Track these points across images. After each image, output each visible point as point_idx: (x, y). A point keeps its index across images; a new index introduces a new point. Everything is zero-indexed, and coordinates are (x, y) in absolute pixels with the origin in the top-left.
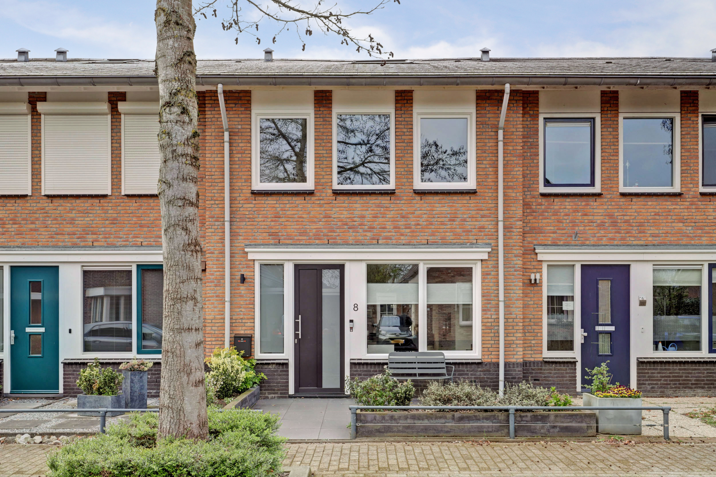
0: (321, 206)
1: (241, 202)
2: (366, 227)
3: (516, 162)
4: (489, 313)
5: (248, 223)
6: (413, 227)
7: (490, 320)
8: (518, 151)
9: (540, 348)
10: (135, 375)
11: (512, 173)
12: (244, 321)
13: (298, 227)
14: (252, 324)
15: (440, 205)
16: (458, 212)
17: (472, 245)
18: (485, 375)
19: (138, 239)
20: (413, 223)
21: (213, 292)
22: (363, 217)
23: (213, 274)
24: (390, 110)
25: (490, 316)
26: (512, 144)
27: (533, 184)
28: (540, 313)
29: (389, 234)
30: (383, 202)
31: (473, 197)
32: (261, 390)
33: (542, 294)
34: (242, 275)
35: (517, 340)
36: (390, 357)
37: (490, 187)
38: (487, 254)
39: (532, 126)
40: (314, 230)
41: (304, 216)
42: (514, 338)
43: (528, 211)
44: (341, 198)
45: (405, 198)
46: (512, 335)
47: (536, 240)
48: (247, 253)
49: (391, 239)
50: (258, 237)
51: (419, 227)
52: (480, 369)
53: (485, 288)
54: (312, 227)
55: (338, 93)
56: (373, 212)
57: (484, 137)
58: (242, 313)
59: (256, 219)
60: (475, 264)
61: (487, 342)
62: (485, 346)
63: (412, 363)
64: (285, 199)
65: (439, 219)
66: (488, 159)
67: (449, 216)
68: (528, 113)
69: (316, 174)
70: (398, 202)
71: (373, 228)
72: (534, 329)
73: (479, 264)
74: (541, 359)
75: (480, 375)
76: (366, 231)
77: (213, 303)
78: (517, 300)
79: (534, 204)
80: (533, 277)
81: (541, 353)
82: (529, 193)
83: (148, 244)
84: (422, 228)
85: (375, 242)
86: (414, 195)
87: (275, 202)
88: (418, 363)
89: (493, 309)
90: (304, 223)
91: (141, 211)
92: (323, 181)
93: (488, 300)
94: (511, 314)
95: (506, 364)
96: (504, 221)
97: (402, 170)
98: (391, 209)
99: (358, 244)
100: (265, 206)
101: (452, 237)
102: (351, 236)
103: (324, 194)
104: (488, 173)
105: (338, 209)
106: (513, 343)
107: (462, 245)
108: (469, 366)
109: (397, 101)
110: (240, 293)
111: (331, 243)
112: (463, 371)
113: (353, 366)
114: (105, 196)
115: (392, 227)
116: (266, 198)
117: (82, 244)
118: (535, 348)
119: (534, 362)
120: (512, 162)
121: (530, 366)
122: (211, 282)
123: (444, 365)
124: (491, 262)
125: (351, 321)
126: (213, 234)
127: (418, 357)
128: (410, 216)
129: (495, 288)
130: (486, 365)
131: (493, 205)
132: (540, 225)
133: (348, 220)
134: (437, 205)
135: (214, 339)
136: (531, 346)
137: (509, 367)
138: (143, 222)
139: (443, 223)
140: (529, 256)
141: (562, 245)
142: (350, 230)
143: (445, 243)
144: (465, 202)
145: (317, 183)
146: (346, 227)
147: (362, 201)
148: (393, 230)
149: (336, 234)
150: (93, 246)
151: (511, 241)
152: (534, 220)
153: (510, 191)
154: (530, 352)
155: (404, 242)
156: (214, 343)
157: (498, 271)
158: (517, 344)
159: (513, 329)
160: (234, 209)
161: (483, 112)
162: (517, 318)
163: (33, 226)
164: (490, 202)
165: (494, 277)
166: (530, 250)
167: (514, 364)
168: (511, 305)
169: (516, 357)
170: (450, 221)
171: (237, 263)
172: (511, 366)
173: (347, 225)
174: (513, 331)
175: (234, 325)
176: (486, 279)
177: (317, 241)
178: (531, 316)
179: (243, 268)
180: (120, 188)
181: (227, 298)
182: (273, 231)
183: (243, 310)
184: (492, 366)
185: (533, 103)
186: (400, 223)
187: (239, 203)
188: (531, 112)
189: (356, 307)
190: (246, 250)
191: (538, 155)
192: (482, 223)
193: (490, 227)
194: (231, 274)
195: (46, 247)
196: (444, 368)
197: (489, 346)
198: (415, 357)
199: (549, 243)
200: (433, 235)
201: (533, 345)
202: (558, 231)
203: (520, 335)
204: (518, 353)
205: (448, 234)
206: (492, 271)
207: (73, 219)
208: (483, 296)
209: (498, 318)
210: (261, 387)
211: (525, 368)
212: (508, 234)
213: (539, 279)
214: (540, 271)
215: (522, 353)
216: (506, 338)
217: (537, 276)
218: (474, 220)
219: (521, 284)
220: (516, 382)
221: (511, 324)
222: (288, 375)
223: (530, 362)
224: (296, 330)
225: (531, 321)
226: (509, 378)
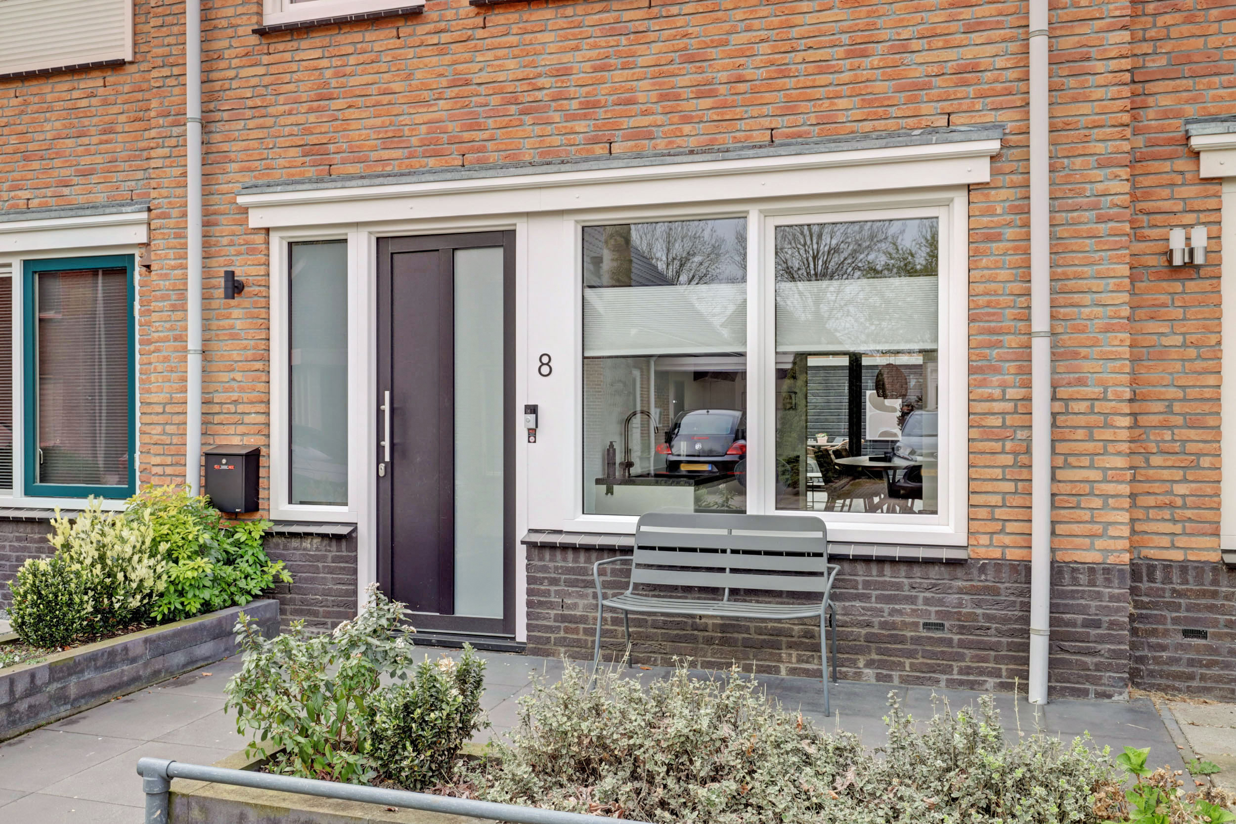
0: (441, 49)
1: (235, 62)
2: (574, 104)
4: (995, 379)
5: (251, 124)
6: (723, 89)
7: (997, 406)
9: (1208, 515)
12: (241, 408)
13: (378, 121)
14: (261, 419)
16: (880, 22)
17: (930, 133)
18: (978, 605)
19: (19, 193)
20: (723, 76)
21: (168, 325)
22: (563, 72)
23: (165, 277)
25: (997, 392)
28: (1211, 380)
29: (646, 120)
30: (626, 16)
32: (283, 612)
33: (1219, 305)
34: (230, 276)
35: (1105, 480)
36: (643, 529)
38: (986, 163)
40: (423, 129)
41: (396, 87)
42: (1095, 475)
46: (1086, 461)
47: (1193, 101)
48: (245, 210)
49: (650, 136)
50: (274, 163)
51: (742, 87)
52: (960, 583)
53: (980, 288)
54: (419, 119)
56: (594, 53)
58: (235, 385)
59: (271, 110)
60: (948, 203)
61: (989, 487)
62: (977, 499)
63: (715, 551)
64: (347, 39)
65: (811, 55)
67: (845, 38)
70: (674, 10)
71: (596, 105)
72: (1184, 442)
73: (960, 201)
74: (1214, 557)
75: (960, 605)
76: (571, 117)
77: (166, 359)
78: (1107, 329)
80: (1177, 241)
81: (1217, 534)
83: (40, 205)
84: (755, 90)
85: (600, 150)
87: (318, 53)
88: (734, 552)
89: (1010, 367)
90: (396, 109)
91: (25, 118)
93: (991, 332)
94: (1082, 382)
95: (1057, 571)
96: (1052, 37)
98: (652, 36)
100: (294, 66)
101: (858, 114)
102: (528, 138)
103: (450, 14)
105: (490, 55)
106: (1091, 494)
107: (890, 138)
108: (917, 571)
110: (232, 327)
111: (473, 163)
112: (898, 587)
113: (535, 552)
115: (654, 96)
116: (295, 44)
118: (1189, 513)
119: (1183, 567)
121: (1167, 579)
122: (163, 298)
123: (821, 564)
124: (1004, 194)
125: (532, 410)
126: (168, 162)
127: (735, 532)
128: (714, 53)
129: (1017, 287)
130: (983, 569)
132: (1213, 41)
133: (520, 87)
135: (169, 460)
136: (1171, 506)
137: (1075, 581)
138: (30, 147)
139: (823, 67)
140: (1167, 166)
142: (526, 118)
143: (830, 136)
146: (513, 109)
147: (562, 22)
148: (658, 108)
149: (486, 135)
151: (1086, 108)
152: (1186, 29)
154: (1168, 527)
155: (692, 143)
156: (169, 470)
157: (1027, 225)
158: (1106, 496)
159: (1091, 439)
160: (217, 85)
162: (1105, 399)
165: (1016, 249)
166: (1170, 142)
167: (1092, 571)
168: (1083, 351)
169: (1099, 543)
170: (850, 55)
171: (225, 241)
172: (1083, 578)
173: (516, 101)
174: (1090, 446)
175: (217, 419)
176: (984, 254)
177: (431, 162)
178: (1173, 393)
179: (239, 254)
181: (194, 341)
182: (312, 139)
183: (238, 376)
184: (1004, 575)
186: (680, 81)
187: (229, 68)
189: (545, 364)
190: (241, 200)
192: (969, 53)
193: (999, 63)
196: (821, 574)
197: (995, 500)
198: (725, 532)
200: (788, 111)
201: (1179, 502)
203: (1120, 462)
204: (1112, 532)
205: (842, 103)
206: (1009, 224)
208: (971, 319)
209: (1028, 399)
210: (283, 602)
211: (1144, 585)
212: (1072, 82)
213: (1207, 252)
214: (1213, 217)
215: (1126, 531)
216: (1060, 474)
217: (1200, 238)
218: (939, 42)
219: (1125, 270)
220: (1101, 639)
221: (1081, 420)
222: (355, 571)
223: (1168, 566)
224: (380, 437)
225: (1170, 411)
226: (1074, 624)
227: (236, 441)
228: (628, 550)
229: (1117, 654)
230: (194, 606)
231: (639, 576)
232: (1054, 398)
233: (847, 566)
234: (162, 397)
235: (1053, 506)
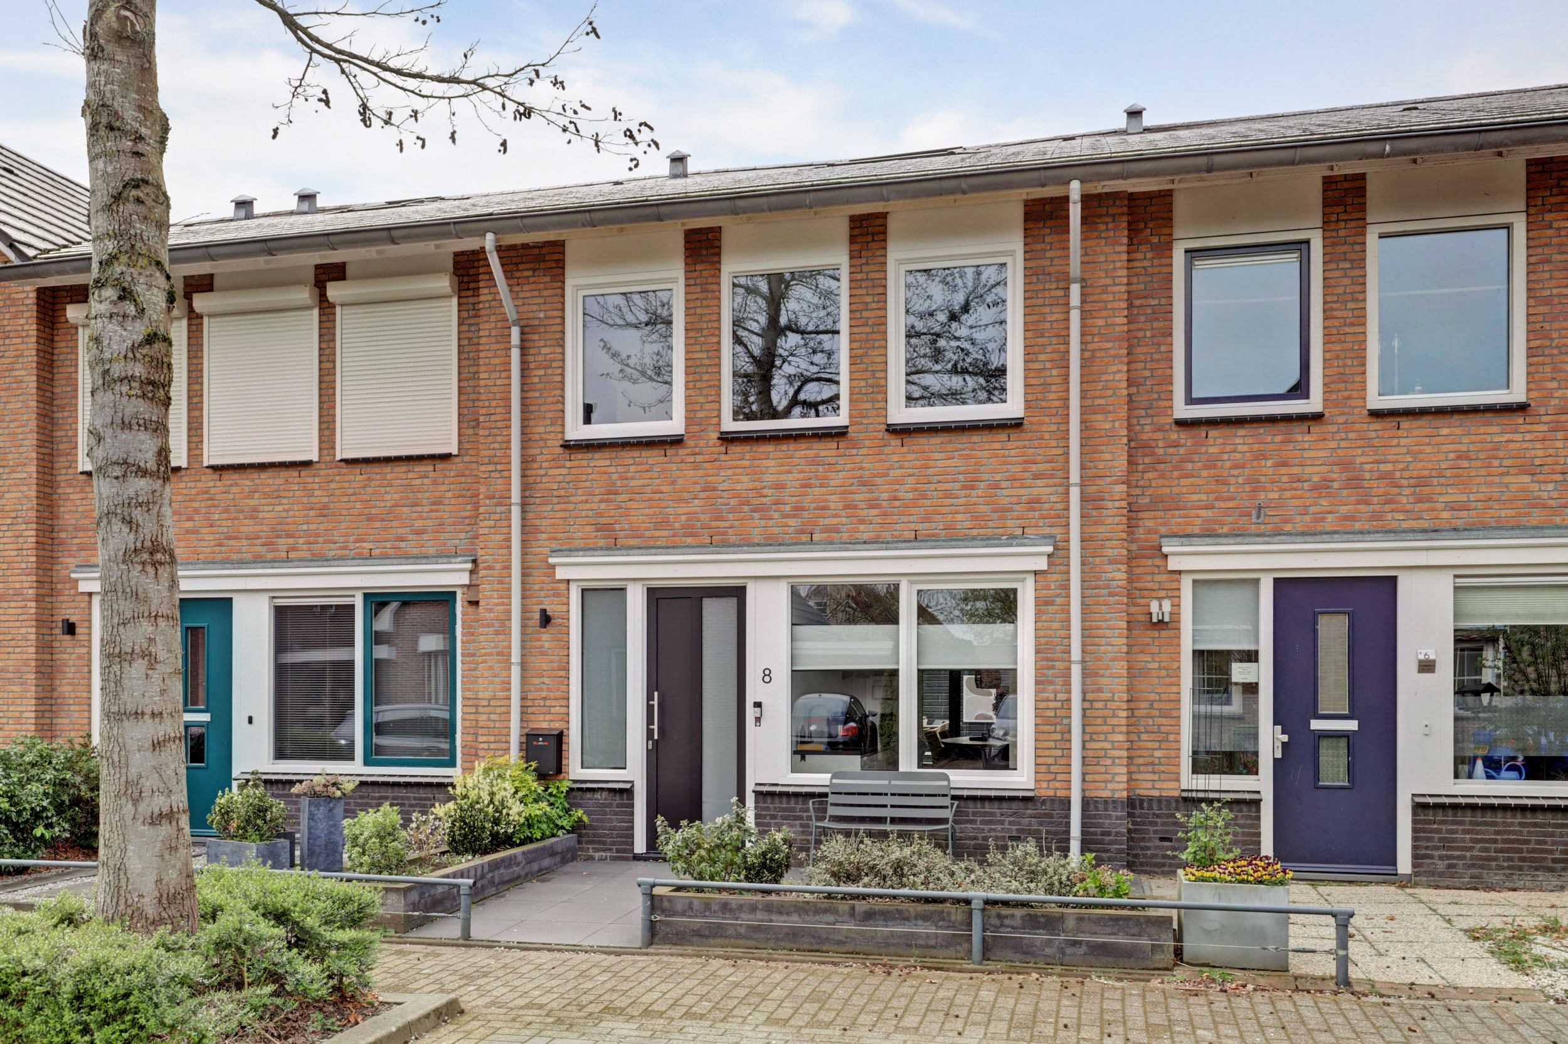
0: (696, 466)
1: (544, 465)
2: (788, 508)
3: (1112, 352)
4: (1051, 688)
5: (557, 507)
6: (885, 504)
7: (1052, 705)
8: (1117, 328)
9: (1173, 769)
10: (318, 806)
11: (1104, 377)
12: (548, 703)
13: (651, 511)
14: (564, 710)
15: (943, 455)
16: (982, 469)
17: (1012, 539)
18: (1041, 825)
19: (364, 544)
20: (885, 496)
21: (492, 644)
22: (780, 486)
23: (491, 610)
24: (840, 258)
25: (1052, 696)
26: (1104, 313)
27: (1159, 399)
28: (1174, 689)
29: (835, 521)
30: (822, 453)
31: (1014, 434)
32: (579, 842)
33: (1179, 645)
35: (1113, 749)
36: (834, 781)
37: (1054, 411)
38: (1045, 559)
39: (1156, 270)
40: (683, 518)
41: (664, 488)
42: (1107, 745)
43: (1147, 460)
44: (736, 449)
45: (867, 443)
46: (1102, 737)
47: (1164, 524)
48: (553, 567)
49: (837, 531)
50: (575, 535)
51: (897, 503)
52: (1030, 812)
53: (1042, 633)
54: (680, 510)
55: (733, 230)
56: (801, 476)
57: (1039, 301)
58: (544, 687)
59: (572, 499)
60: (1023, 580)
61: (1046, 753)
62: (1041, 760)
63: (880, 794)
64: (628, 455)
65: (941, 486)
66: (1049, 349)
67: (961, 477)
68: (1148, 242)
69: (689, 402)
70: (854, 452)
71: (802, 509)
72: (1160, 726)
73: (1030, 581)
74: (1176, 794)
75: (1030, 825)
76: (786, 516)
77: (491, 668)
78: (1114, 660)
79: (1161, 444)
80: (1154, 607)
81: (1178, 780)
82: (1148, 421)
83: (381, 554)
84: (905, 506)
85: (805, 538)
86: (887, 436)
87: (608, 462)
88: (892, 794)
89: (1059, 680)
90: (664, 504)
91: (369, 490)
92: (700, 415)
93: (1048, 660)
94: (1100, 690)
95: (1086, 803)
96: (1082, 486)
97: (863, 383)
98: (839, 467)
99: (772, 542)
100: (590, 470)
101: (968, 524)
102: (757, 528)
103: (702, 443)
104: (1049, 380)
105: (730, 472)
106: (1105, 756)
107: (990, 540)
108: (1005, 805)
109: (852, 239)
110: (542, 647)
111: (718, 542)
112: (993, 814)
113: (761, 798)
114: (307, 464)
115: (840, 505)
116: (590, 455)
117: (270, 556)
118: (1162, 768)
119: (1159, 800)
120: (1103, 353)
121: (1150, 808)
122: (489, 626)
123: (947, 802)
124: (1055, 577)
125: (758, 705)
126: (492, 530)
127: (893, 782)
128: (879, 480)
129: (1062, 633)
130: (1043, 803)
131: (1060, 451)
132: (1175, 490)
133: (751, 494)
134: (936, 455)
135: (492, 739)
136: (1152, 764)
137: (1096, 809)
138: (373, 511)
139: (948, 495)
140: (1150, 562)
141: (1226, 536)
142: (756, 515)
143: (952, 537)
144: (997, 445)
145: (689, 421)
146: (746, 508)
147: (779, 454)
148: (843, 513)
149: (727, 524)
150: (288, 560)
151: (1102, 529)
152: (1161, 481)
153: (1100, 417)
154: (1151, 777)
155: (865, 536)
156: (493, 746)
157: (1068, 596)
158: (1113, 758)
159: (1106, 724)
160: (531, 480)
161: (1038, 247)
162: (1113, 701)
163: (189, 524)
164: (1054, 443)
165: (1063, 610)
166: (1152, 548)
167: (1106, 802)
168: (1101, 672)
169: (1110, 786)
170: (964, 488)
171: (536, 587)
172: (1101, 807)
173: (747, 503)
174: (1105, 728)
175: (530, 710)
176: (1045, 613)
177: (689, 540)
178: (1153, 696)
179: (547, 596)
180: (333, 448)
181: (515, 657)
182: (602, 520)
183: (547, 680)
184: (1056, 806)
185: (1157, 218)
186: (857, 497)
187: (541, 468)
188: (1155, 240)
189: (767, 675)
190: (551, 560)
191: (1171, 335)
192: (1035, 491)
193: (1053, 498)
194: (525, 610)
195: (211, 563)
196: (947, 807)
197: (1051, 761)
198: (886, 782)
199: (1197, 530)
200: (926, 519)
201: (1157, 761)
202: (1217, 504)
203: (1122, 738)
204: (1117, 779)
205: (960, 517)
206: (1058, 596)
207: (255, 510)
208: (1037, 652)
209: (1069, 700)
210: (580, 836)
211: (1137, 812)
212: (1094, 513)
213: (1171, 614)
214: (1176, 593)
215: (1125, 778)
216: (1088, 745)
217: (1167, 606)
218: (1017, 484)
219: (1124, 625)
220: (1111, 843)
221: (1100, 713)
222: (632, 814)
223: (1151, 799)
224: (650, 721)
225: (1151, 707)
226: (1095, 834)
227: (545, 725)
228: (825, 795)
229: (1120, 851)
230: (538, 835)
231: (832, 811)
232: (1084, 700)
233: (963, 803)
234: (487, 695)
235: (1084, 764)
